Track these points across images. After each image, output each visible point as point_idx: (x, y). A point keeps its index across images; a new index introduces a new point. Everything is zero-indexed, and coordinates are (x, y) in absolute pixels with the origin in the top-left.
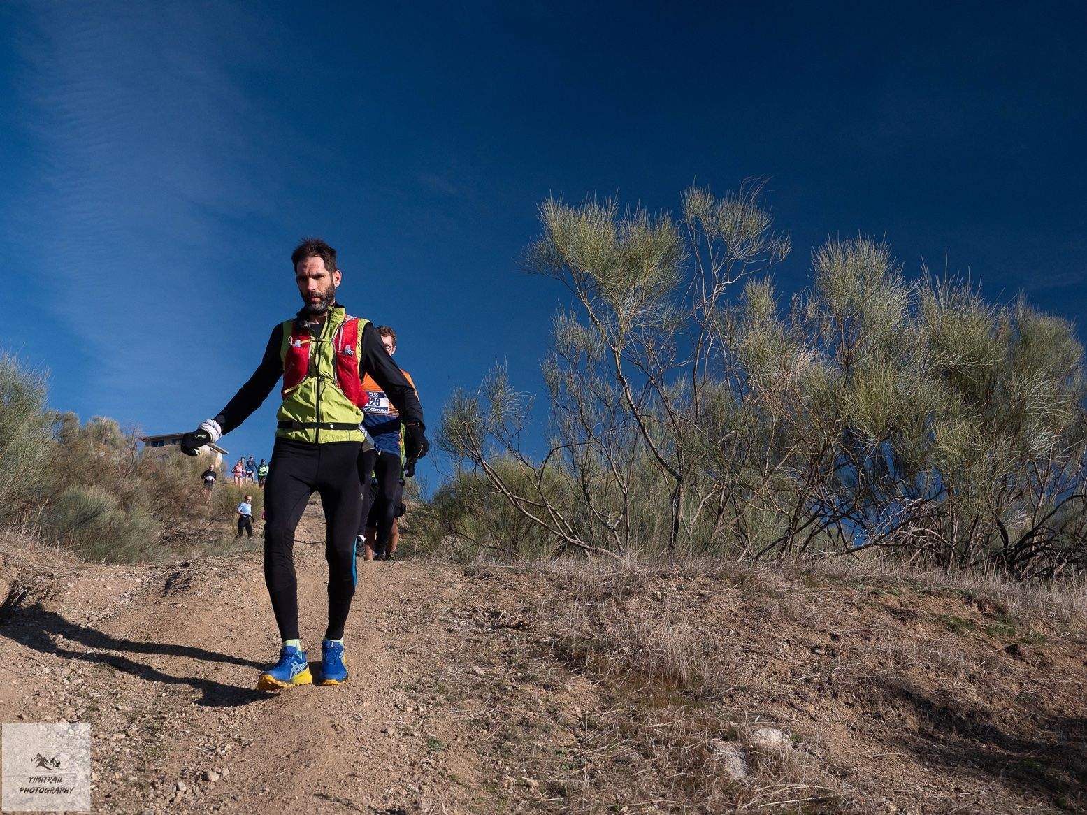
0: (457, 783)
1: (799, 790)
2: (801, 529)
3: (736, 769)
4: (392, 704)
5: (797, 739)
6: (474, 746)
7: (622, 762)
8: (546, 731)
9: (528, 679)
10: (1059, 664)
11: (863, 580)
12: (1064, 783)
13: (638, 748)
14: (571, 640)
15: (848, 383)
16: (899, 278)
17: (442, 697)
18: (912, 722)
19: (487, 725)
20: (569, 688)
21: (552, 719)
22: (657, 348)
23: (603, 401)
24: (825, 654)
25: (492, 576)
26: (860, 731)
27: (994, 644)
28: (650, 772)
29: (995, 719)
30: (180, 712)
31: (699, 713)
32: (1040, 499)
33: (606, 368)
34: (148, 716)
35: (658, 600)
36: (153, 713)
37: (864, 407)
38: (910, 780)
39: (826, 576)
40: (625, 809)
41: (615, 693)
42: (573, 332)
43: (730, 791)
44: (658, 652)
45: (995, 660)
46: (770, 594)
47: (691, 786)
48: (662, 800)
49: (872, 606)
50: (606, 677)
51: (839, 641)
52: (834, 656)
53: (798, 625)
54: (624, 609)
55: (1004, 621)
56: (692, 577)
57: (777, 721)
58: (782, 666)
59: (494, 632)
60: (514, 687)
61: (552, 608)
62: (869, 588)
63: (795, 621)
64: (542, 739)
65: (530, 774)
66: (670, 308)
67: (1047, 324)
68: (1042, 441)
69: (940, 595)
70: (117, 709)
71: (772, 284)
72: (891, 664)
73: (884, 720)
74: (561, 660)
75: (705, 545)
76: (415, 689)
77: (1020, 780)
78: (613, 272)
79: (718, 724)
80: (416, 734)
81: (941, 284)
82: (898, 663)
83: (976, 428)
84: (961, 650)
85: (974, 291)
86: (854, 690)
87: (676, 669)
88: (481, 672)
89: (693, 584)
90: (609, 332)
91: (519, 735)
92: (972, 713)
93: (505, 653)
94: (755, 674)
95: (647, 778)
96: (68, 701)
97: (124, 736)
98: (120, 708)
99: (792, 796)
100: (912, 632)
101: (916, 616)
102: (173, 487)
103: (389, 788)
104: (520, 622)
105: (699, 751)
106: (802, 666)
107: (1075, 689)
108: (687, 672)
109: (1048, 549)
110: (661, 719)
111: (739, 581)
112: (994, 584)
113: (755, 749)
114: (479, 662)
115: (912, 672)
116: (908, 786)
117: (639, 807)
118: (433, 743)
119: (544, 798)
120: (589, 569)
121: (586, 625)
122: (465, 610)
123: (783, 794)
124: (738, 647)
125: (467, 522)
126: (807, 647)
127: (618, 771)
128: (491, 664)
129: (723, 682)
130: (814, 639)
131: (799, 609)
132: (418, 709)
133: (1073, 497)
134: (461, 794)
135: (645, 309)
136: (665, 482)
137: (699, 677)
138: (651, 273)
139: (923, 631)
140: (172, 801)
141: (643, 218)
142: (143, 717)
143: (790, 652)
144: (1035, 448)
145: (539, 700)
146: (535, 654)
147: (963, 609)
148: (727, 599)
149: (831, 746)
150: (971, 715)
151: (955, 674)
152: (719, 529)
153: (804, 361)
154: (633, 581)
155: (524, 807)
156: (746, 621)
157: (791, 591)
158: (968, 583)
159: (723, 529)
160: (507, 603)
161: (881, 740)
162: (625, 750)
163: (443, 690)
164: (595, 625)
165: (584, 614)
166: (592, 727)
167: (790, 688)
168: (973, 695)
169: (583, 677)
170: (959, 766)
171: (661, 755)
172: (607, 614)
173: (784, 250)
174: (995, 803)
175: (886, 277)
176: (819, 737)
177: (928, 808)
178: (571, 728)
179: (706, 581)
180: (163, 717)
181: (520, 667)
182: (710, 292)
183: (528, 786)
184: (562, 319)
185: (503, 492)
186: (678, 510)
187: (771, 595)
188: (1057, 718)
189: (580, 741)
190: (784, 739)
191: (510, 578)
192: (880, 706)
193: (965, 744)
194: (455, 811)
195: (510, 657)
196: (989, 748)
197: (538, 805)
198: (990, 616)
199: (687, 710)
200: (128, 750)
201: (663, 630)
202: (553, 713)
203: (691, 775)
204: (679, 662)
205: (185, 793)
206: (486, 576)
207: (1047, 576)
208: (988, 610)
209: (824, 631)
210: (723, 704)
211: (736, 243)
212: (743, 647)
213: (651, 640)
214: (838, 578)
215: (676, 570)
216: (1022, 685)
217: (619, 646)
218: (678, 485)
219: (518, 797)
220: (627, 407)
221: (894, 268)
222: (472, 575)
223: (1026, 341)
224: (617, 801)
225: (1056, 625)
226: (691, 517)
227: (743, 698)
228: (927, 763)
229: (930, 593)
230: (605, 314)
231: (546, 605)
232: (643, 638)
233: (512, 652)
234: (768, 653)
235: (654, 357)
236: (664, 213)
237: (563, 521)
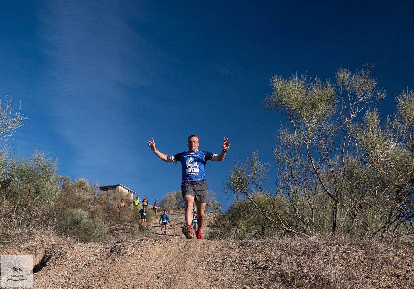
2: (391, 224)
14: (288, 274)
15: (413, 156)
22: (325, 142)
23: (301, 167)
24: (403, 279)
25: (253, 246)
33: (303, 151)
35: (327, 255)
39: (404, 244)
42: (287, 136)
44: (327, 279)
46: (378, 252)
51: (409, 273)
52: (407, 279)
53: (391, 266)
54: (312, 259)
56: (343, 245)
58: (383, 284)
59: (254, 270)
61: (280, 259)
63: (389, 264)
66: (331, 124)
71: (378, 112)
74: (284, 282)
75: (349, 230)
78: (306, 107)
87: (335, 286)
88: (249, 287)
89: (343, 248)
90: (304, 135)
93: (259, 280)
104: (265, 266)
106: (392, 284)
108: (340, 287)
111: (364, 246)
114: (247, 283)
120: (297, 242)
121: (295, 267)
122: (241, 261)
124: (363, 276)
125: (242, 221)
126: (395, 276)
128: (253, 284)
130: (398, 272)
131: (391, 259)
135: (319, 125)
136: (330, 202)
138: (322, 108)
141: (318, 83)
143: (387, 278)
146: (272, 280)
148: (359, 254)
152: (355, 223)
153: (392, 146)
154: (316, 247)
156: (367, 264)
157: (387, 251)
159: (357, 223)
160: (260, 257)
164: (299, 267)
165: (294, 262)
172: (304, 262)
173: (383, 96)
179: (349, 246)
181: (266, 285)
182: (349, 116)
184: (282, 130)
185: (257, 208)
186: (336, 215)
187: (378, 253)
191: (261, 247)
195: (261, 281)
201: (329, 269)
204: (337, 283)
206: (250, 245)
209: (402, 269)
211: (361, 94)
212: (365, 276)
213: (324, 273)
215: (335, 241)
217: (309, 277)
218: (336, 204)
220: (313, 169)
222: (244, 245)
226: (342, 218)
230: (302, 127)
231: (277, 258)
232: (321, 272)
233: (262, 279)
234: (378, 279)
235: (324, 146)
236: (328, 81)
237: (284, 221)
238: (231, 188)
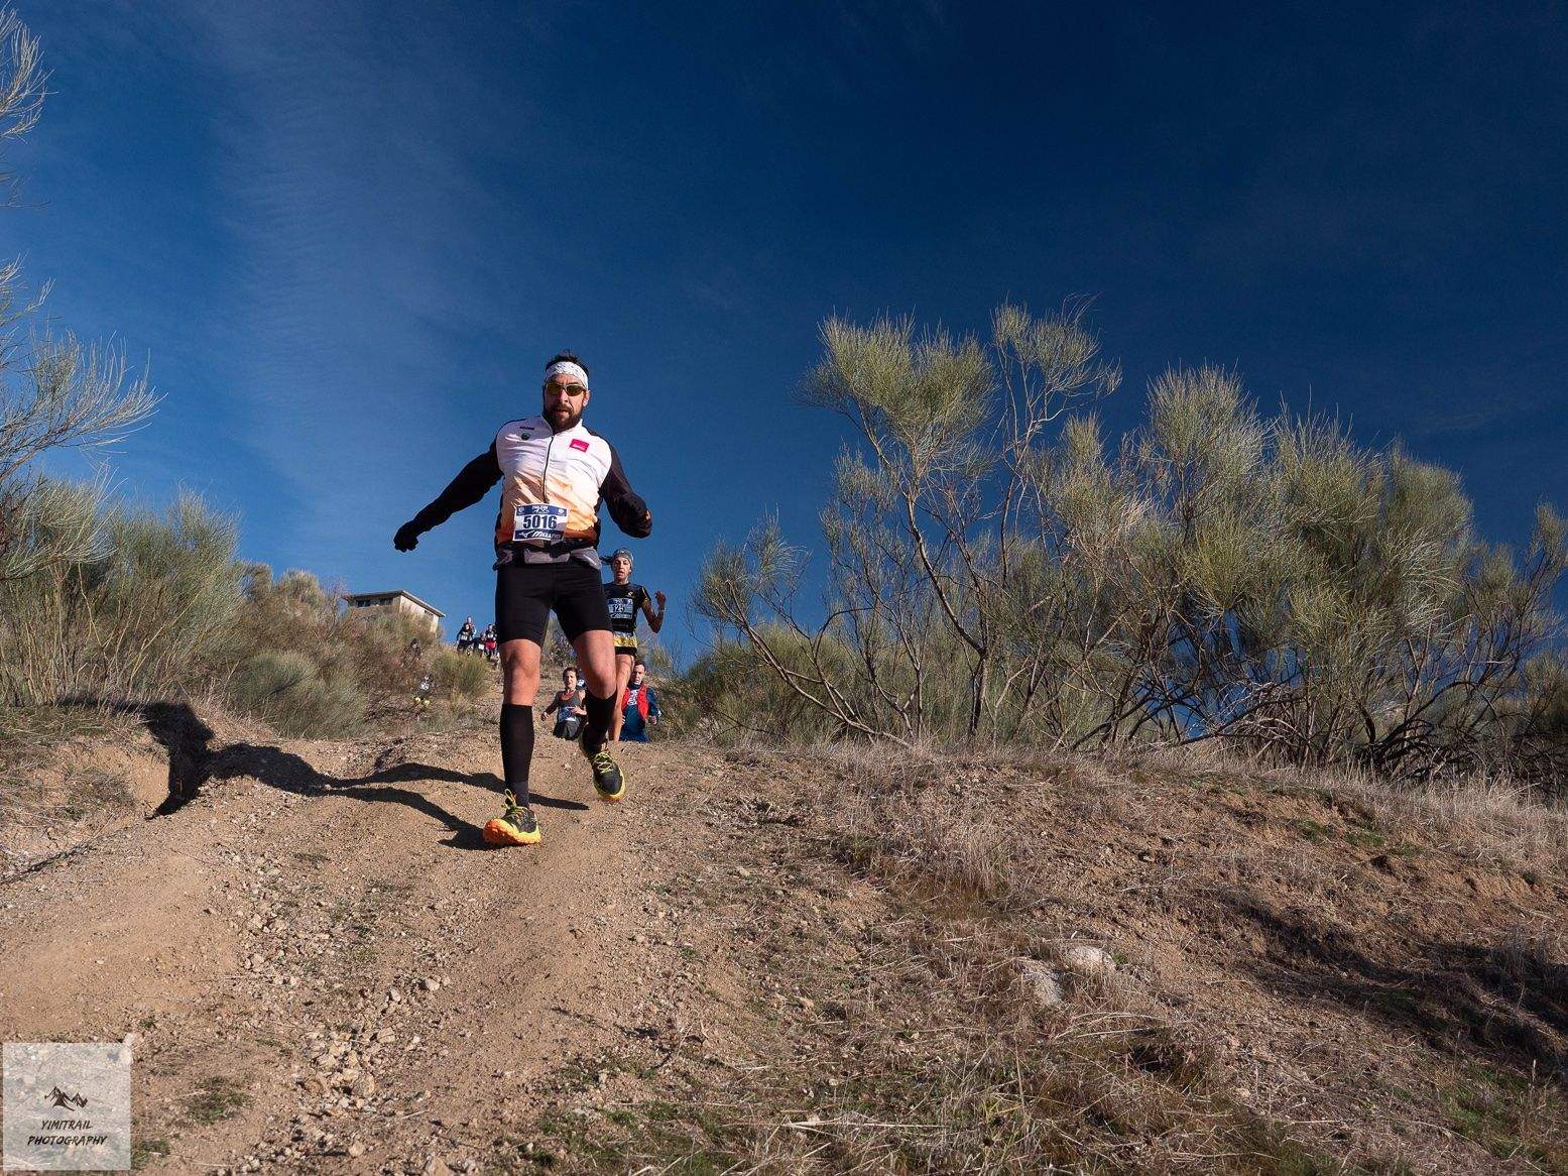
0: (718, 1000)
1: (1122, 1020)
2: (1127, 715)
3: (1048, 992)
4: (641, 908)
5: (1121, 959)
6: (737, 959)
7: (913, 981)
8: (822, 943)
9: (802, 883)
10: (1437, 881)
11: (1202, 776)
12: (1440, 1020)
13: (931, 965)
14: (853, 839)
15: (1190, 541)
16: (1252, 417)
17: (700, 901)
18: (1259, 944)
19: (753, 934)
20: (850, 895)
21: (830, 930)
22: (958, 498)
23: (892, 559)
24: (1155, 862)
25: (759, 762)
26: (1197, 953)
27: (1358, 855)
28: (946, 994)
29: (1358, 943)
30: (393, 911)
31: (1005, 926)
32: (1414, 686)
33: (898, 521)
34: (356, 915)
35: (957, 794)
36: (361, 911)
37: (1208, 569)
38: (1256, 1012)
39: (1157, 771)
40: (916, 1036)
41: (904, 901)
42: (859, 476)
43: (1040, 1018)
44: (956, 855)
45: (1359, 874)
46: (1090, 789)
47: (995, 1012)
48: (959, 1026)
49: (1212, 807)
50: (894, 883)
51: (1172, 846)
52: (1165, 864)
53: (1123, 827)
54: (915, 803)
55: (1370, 828)
56: (997, 767)
57: (1097, 938)
58: (1103, 875)
59: (760, 828)
60: (784, 892)
61: (830, 800)
62: (1209, 786)
63: (1119, 822)
64: (818, 953)
65: (803, 993)
66: (975, 448)
67: (1428, 475)
68: (1420, 615)
69: (1293, 796)
70: (320, 905)
71: (1099, 420)
72: (1234, 874)
73: (1225, 940)
74: (840, 861)
75: (1012, 733)
76: (669, 891)
77: (1388, 1015)
78: (908, 404)
79: (1027, 940)
80: (669, 943)
81: (1303, 424)
82: (1243, 874)
83: (1341, 598)
84: (1319, 861)
85: (1342, 433)
86: (1189, 905)
87: (977, 876)
88: (746, 873)
89: (998, 776)
90: (902, 476)
91: (790, 947)
92: (1331, 935)
93: (774, 852)
94: (1070, 883)
95: (942, 1000)
96: (263, 894)
97: (327, 936)
98: (323, 903)
99: (1114, 1026)
100: (1259, 839)
101: (1265, 819)
102: (381, 654)
103: (638, 1003)
104: (792, 816)
105: (1005, 971)
106: (1127, 875)
107: (1456, 911)
108: (990, 878)
109: (1423, 745)
110: (959, 932)
111: (1053, 774)
112: (1358, 784)
113: (1071, 970)
114: (744, 862)
115: (1259, 885)
116: (1253, 1018)
117: (932, 1034)
118: (689, 953)
119: (820, 1021)
120: (875, 757)
121: (870, 822)
122: (726, 801)
123: (1103, 1024)
124: (1051, 851)
125: (728, 699)
126: (1133, 853)
127: (907, 992)
128: (758, 865)
129: (1032, 891)
130: (1142, 844)
131: (1125, 809)
132: (671, 914)
133: (1455, 684)
134: (722, 1013)
135: (945, 449)
136: (967, 656)
137: (1005, 885)
138: (953, 406)
139: (1273, 838)
140: (384, 1012)
141: (944, 341)
142: (350, 915)
143: (1112, 858)
144: (1413, 623)
145: (814, 907)
146: (809, 855)
147: (1322, 813)
148: (1039, 794)
149: (1162, 969)
150: (1330, 937)
151: (1311, 889)
152: (1028, 715)
153: (1135, 513)
154: (926, 772)
155: (797, 1030)
156: (1061, 820)
157: (1115, 787)
158: (1328, 782)
159: (1033, 715)
160: (777, 793)
161: (1221, 964)
162: (915, 969)
163: (700, 893)
164: (881, 822)
165: (868, 809)
166: (877, 940)
167: (1113, 901)
168: (1332, 914)
169: (866, 882)
170: (1314, 996)
171: (959, 974)
172: (896, 810)
173: (1114, 382)
174: (1358, 1041)
175: (1236, 414)
176: (1147, 958)
177: (1277, 1044)
178: (853, 940)
179: (1013, 773)
180: (375, 916)
181: (792, 868)
182: (1023, 430)
183: (802, 1006)
184: (846, 460)
185: (772, 665)
186: (979, 690)
187: (1091, 791)
188: (1431, 943)
189: (862, 956)
190: (1105, 960)
191: (780, 765)
192: (1221, 925)
193: (1322, 971)
194: (716, 1032)
195: (780, 857)
196: (1350, 977)
197: (813, 1029)
198: (1353, 822)
199: (990, 923)
200: (333, 953)
201: (961, 829)
202: (831, 922)
203: (994, 998)
204: (981, 866)
205: (399, 1003)
206: (751, 762)
207: (1422, 778)
208: (1352, 815)
209: (1154, 835)
210: (1033, 917)
211: (1056, 371)
212: (1057, 851)
213: (948, 841)
214: (1171, 773)
215: (978, 759)
216: (1391, 903)
217: (909, 848)
218: (981, 660)
219: (790, 1018)
220: (922, 566)
221: (1247, 404)
223: (1401, 496)
224: (907, 1027)
225: (1433, 834)
226: (996, 700)
227: (1056, 911)
228: (1276, 993)
229: (1282, 793)
230: (897, 455)
231: (823, 797)
232: (939, 838)
233: (782, 851)
234: (1088, 859)
235: (955, 506)
236: (970, 334)
237: (843, 701)
238: (704, 609)
